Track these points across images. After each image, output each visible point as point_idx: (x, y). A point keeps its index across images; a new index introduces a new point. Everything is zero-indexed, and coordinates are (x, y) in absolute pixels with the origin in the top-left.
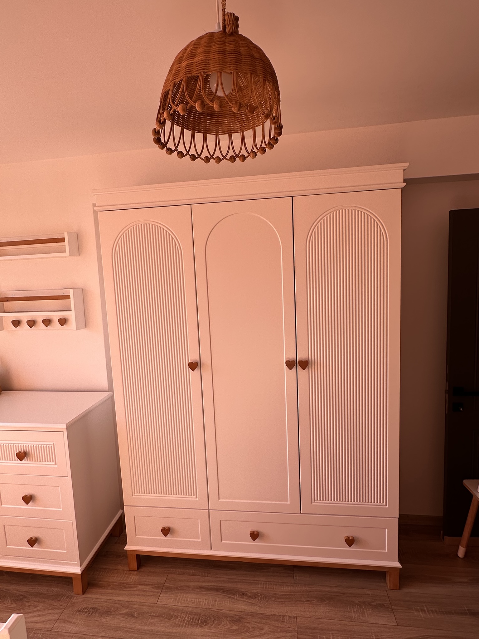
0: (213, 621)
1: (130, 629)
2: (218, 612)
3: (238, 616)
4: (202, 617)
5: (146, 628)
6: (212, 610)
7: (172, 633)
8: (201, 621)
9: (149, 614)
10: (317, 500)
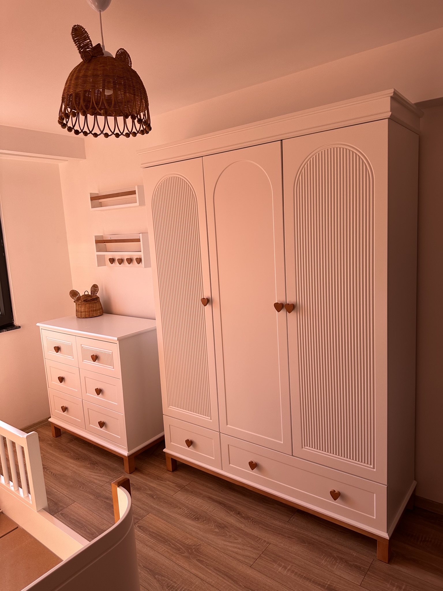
0: (204, 521)
1: (146, 503)
2: (211, 516)
3: (224, 524)
4: (198, 515)
5: (156, 507)
6: (207, 514)
7: (171, 516)
8: (195, 517)
9: (163, 500)
10: (307, 446)
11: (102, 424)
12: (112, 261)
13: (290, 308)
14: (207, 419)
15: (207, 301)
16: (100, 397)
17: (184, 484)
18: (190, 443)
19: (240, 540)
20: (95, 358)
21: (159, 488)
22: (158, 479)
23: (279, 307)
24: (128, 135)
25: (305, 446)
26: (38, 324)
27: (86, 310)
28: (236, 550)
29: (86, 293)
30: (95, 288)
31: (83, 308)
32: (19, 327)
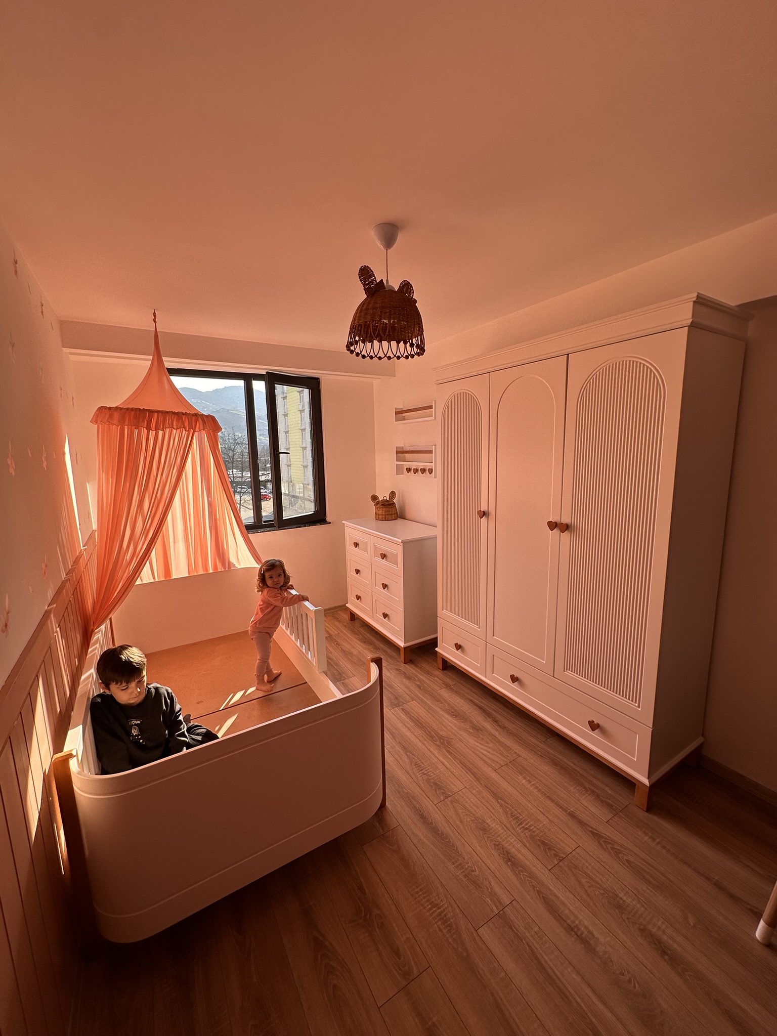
0: (461, 719)
1: (414, 692)
2: (469, 717)
3: (479, 727)
4: (456, 713)
5: (421, 696)
6: (466, 714)
7: (433, 707)
8: (454, 714)
9: (429, 693)
10: (569, 670)
11: (385, 616)
12: (409, 470)
13: (565, 528)
14: (475, 627)
15: (484, 514)
16: (385, 591)
17: (451, 684)
18: (458, 647)
19: (491, 745)
20: (384, 556)
21: (427, 681)
22: (428, 674)
23: (552, 525)
24: (407, 357)
25: (567, 670)
26: (343, 522)
27: (383, 514)
28: (485, 752)
29: (385, 498)
30: (393, 494)
31: (381, 511)
32: (330, 523)
